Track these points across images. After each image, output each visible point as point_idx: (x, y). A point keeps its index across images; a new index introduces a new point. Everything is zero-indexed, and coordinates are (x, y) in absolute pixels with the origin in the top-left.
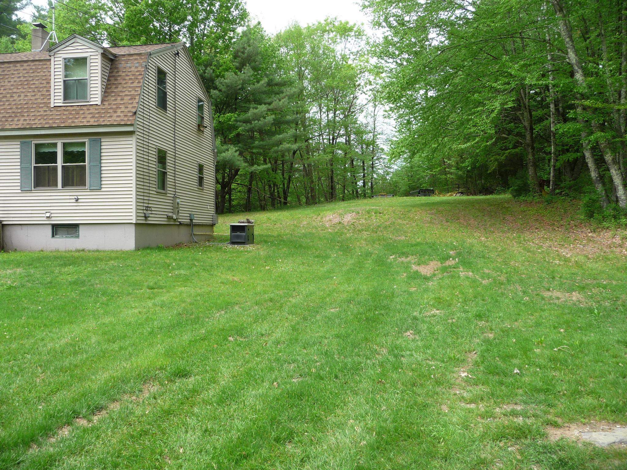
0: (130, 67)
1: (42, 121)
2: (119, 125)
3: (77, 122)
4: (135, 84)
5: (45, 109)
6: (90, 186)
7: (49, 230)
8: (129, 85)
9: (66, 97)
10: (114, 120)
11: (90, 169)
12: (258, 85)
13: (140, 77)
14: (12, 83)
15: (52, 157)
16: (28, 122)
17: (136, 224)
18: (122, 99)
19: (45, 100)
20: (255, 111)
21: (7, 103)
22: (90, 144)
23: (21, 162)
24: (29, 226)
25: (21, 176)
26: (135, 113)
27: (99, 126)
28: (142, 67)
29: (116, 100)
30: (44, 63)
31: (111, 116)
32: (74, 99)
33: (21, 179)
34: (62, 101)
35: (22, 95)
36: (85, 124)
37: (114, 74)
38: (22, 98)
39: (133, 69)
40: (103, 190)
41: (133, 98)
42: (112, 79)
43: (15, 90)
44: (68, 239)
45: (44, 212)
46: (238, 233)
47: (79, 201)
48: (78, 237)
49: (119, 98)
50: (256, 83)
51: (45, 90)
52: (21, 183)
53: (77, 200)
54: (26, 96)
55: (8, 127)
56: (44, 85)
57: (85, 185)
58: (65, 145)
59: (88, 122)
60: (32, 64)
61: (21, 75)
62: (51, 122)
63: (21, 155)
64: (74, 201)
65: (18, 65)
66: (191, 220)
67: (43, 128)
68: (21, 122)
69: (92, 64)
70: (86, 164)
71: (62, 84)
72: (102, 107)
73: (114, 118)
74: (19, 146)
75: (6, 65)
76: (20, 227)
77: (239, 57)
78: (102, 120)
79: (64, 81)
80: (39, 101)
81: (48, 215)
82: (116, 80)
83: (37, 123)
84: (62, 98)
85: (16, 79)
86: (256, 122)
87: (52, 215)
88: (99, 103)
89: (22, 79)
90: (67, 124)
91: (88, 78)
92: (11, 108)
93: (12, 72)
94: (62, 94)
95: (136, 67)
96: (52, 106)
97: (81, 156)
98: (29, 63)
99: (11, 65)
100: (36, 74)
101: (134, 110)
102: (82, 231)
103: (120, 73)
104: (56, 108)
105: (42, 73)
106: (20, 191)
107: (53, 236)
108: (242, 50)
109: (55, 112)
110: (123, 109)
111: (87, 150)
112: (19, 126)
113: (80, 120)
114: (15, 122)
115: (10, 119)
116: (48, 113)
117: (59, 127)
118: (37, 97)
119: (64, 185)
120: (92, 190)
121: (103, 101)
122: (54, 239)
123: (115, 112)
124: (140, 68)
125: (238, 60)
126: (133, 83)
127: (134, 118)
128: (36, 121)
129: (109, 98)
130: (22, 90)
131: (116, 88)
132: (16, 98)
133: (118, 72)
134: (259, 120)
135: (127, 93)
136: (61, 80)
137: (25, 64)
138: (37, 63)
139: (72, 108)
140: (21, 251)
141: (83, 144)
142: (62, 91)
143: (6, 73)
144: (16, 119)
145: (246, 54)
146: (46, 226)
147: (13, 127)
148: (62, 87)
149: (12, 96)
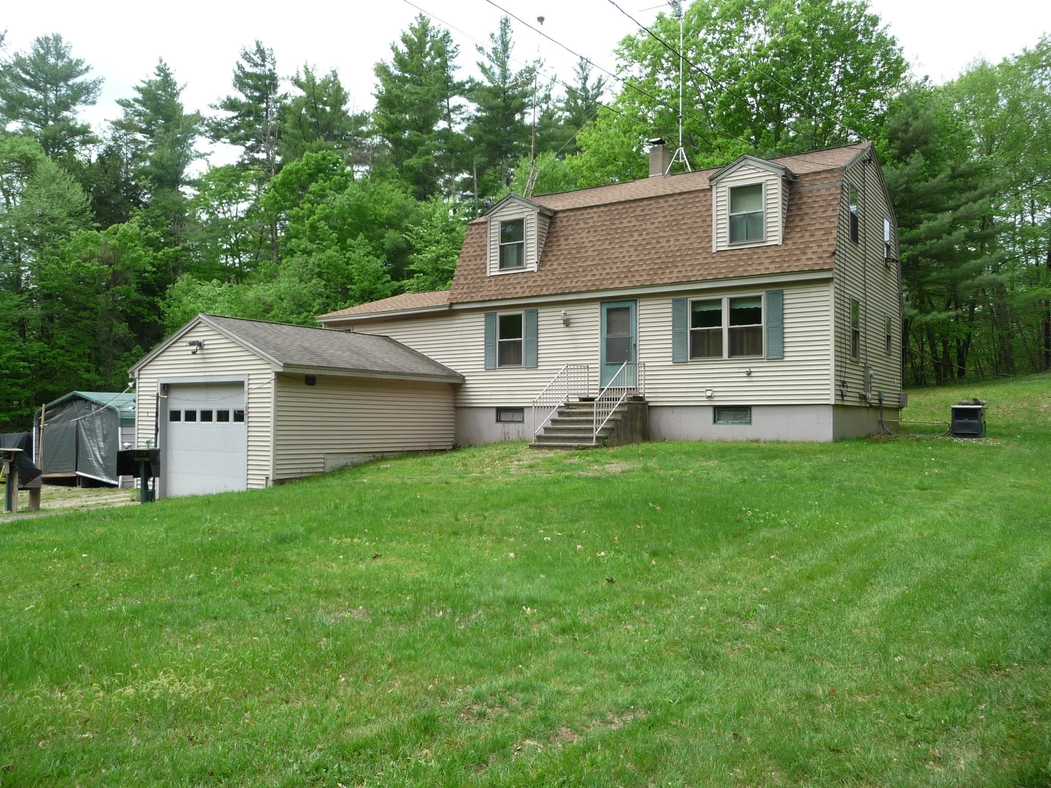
0: (819, 190)
1: (702, 272)
2: (812, 271)
3: (751, 270)
4: (829, 213)
5: (704, 255)
6: (768, 355)
7: (710, 414)
8: (820, 215)
9: (733, 238)
10: (804, 263)
11: (768, 331)
12: (933, 182)
13: (835, 202)
14: (656, 225)
15: (716, 318)
16: (684, 273)
17: (835, 406)
18: (812, 236)
19: (703, 244)
20: (931, 224)
21: (654, 251)
22: (768, 300)
23: (673, 326)
24: (683, 410)
25: (673, 343)
26: (834, 253)
27: (783, 273)
28: (836, 188)
29: (803, 237)
30: (696, 195)
31: (799, 260)
32: (742, 239)
33: (673, 348)
34: (727, 243)
35: (672, 239)
36: (763, 272)
37: (796, 201)
38: (671, 243)
39: (823, 192)
40: (786, 359)
41: (827, 232)
42: (794, 208)
43: (661, 234)
44: (735, 426)
45: (704, 390)
46: (966, 420)
47: (753, 374)
48: (750, 423)
49: (807, 234)
50: (930, 179)
51: (701, 230)
52: (673, 352)
53: (749, 374)
54: (677, 240)
55: (658, 282)
56: (700, 224)
57: (760, 353)
58: (732, 301)
59: (767, 269)
60: (680, 198)
61: (667, 213)
62: (714, 272)
63: (673, 317)
64: (745, 375)
65: (661, 201)
66: (880, 400)
67: (705, 281)
68: (675, 274)
69: (769, 192)
70: (763, 324)
71: (727, 221)
72: (783, 247)
73: (804, 261)
74: (671, 306)
75: (646, 202)
76: (670, 410)
77: (898, 139)
78: (786, 265)
79: (731, 217)
80: (696, 245)
81: (709, 393)
82: (800, 209)
83: (697, 274)
84: (727, 239)
85: (660, 219)
86: (935, 240)
87: (715, 394)
88: (779, 242)
89: (668, 218)
90: (737, 274)
91: (763, 210)
92: (659, 258)
93: (654, 210)
94: (727, 235)
95: (828, 189)
96: (714, 250)
97: (755, 315)
98: (676, 197)
99: (652, 202)
100: (686, 211)
101: (832, 249)
102: (755, 414)
103: (805, 200)
104: (720, 254)
105: (694, 209)
106: (671, 363)
107: (715, 422)
108: (904, 127)
109: (717, 259)
110: (815, 249)
111: (763, 305)
112: (673, 280)
113: (755, 267)
114: (667, 275)
115: (660, 272)
116: (710, 260)
117: (727, 279)
118: (691, 240)
119: (732, 353)
120: (770, 360)
121: (784, 239)
122: (716, 426)
123: (804, 253)
124: (833, 191)
125: (897, 143)
126: (825, 211)
127: (833, 259)
128: (695, 272)
129: (793, 234)
130: (670, 233)
131: (802, 220)
132: (664, 244)
133: (801, 198)
134: (939, 238)
135: (818, 226)
136: (727, 217)
137: (671, 199)
138: (685, 196)
139: (741, 253)
140: (673, 440)
141: (758, 299)
142: (727, 230)
143: (646, 212)
144: (668, 271)
145: (910, 134)
146: (707, 409)
147: (666, 281)
148: (727, 225)
149: (658, 242)
